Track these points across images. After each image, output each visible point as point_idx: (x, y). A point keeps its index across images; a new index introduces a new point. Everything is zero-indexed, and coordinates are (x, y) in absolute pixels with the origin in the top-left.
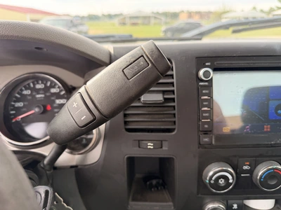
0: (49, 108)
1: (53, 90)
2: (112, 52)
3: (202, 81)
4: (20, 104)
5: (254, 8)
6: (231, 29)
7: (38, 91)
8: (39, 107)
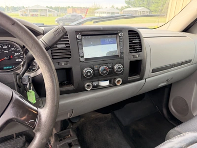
0: (11, 57)
1: (12, 49)
3: (78, 39)
5: (113, 7)
6: (93, 21)
7: (5, 50)
8: (7, 57)
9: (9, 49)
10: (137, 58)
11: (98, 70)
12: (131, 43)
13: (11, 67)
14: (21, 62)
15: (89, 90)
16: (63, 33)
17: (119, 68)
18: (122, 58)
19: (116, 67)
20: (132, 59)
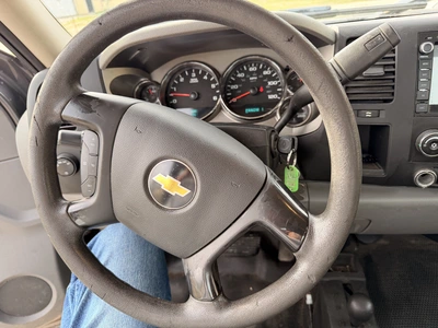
0: (261, 90)
1: (265, 73)
2: (338, 32)
3: (423, 54)
4: (235, 87)
7: (251, 74)
8: (254, 89)
9: (259, 72)
13: (258, 110)
14: (278, 101)
15: (424, 186)
16: (389, 45)
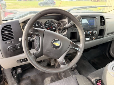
0: (52, 27)
9: (51, 24)
10: (103, 28)
11: (87, 33)
12: (101, 21)
17: (96, 32)
18: (97, 28)
19: (94, 32)
20: (101, 29)
